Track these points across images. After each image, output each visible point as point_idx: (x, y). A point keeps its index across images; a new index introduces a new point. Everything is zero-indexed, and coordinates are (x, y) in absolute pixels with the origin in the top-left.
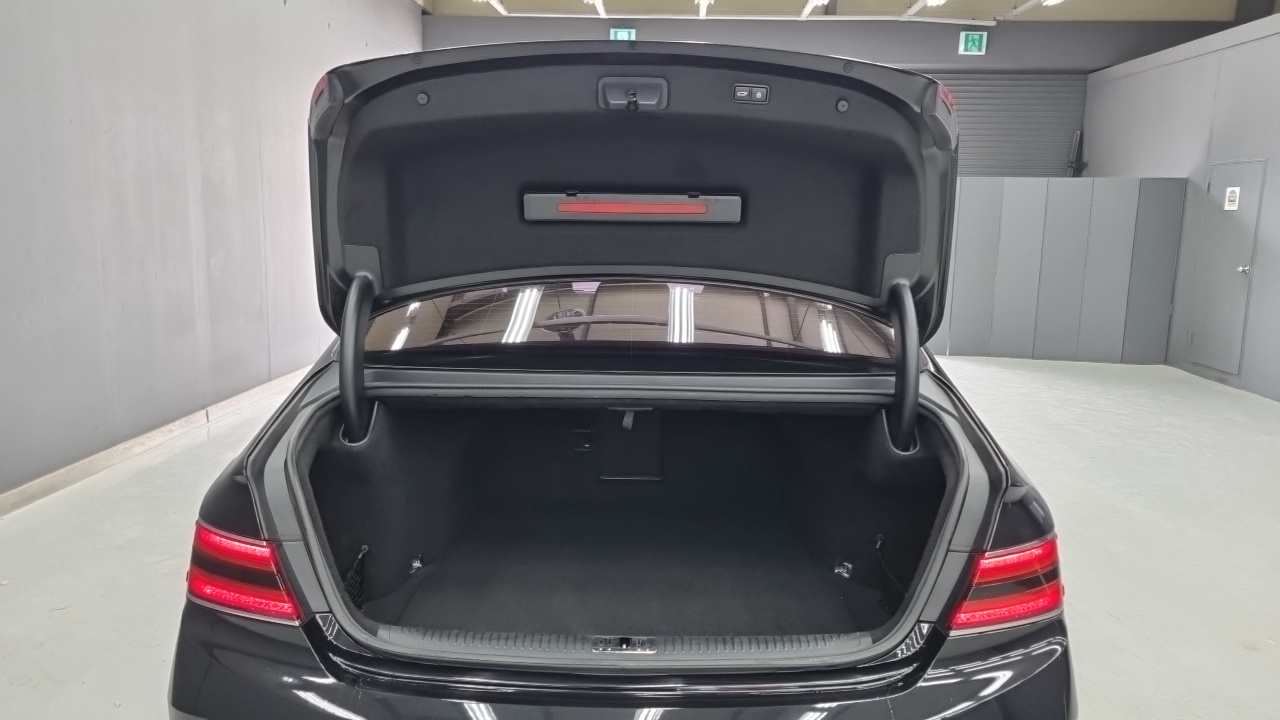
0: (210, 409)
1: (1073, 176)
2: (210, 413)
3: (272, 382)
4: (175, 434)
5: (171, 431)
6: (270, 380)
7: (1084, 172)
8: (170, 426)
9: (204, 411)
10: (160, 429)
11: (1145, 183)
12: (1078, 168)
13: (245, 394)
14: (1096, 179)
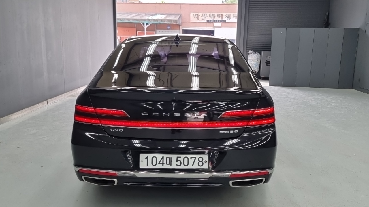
0: (48, 100)
1: (326, 27)
2: (48, 101)
3: (66, 94)
4: (38, 107)
5: (37, 106)
6: (65, 93)
7: (329, 26)
8: (37, 105)
9: (47, 101)
10: (35, 105)
11: (346, 29)
12: (327, 24)
13: (58, 97)
14: (330, 28)
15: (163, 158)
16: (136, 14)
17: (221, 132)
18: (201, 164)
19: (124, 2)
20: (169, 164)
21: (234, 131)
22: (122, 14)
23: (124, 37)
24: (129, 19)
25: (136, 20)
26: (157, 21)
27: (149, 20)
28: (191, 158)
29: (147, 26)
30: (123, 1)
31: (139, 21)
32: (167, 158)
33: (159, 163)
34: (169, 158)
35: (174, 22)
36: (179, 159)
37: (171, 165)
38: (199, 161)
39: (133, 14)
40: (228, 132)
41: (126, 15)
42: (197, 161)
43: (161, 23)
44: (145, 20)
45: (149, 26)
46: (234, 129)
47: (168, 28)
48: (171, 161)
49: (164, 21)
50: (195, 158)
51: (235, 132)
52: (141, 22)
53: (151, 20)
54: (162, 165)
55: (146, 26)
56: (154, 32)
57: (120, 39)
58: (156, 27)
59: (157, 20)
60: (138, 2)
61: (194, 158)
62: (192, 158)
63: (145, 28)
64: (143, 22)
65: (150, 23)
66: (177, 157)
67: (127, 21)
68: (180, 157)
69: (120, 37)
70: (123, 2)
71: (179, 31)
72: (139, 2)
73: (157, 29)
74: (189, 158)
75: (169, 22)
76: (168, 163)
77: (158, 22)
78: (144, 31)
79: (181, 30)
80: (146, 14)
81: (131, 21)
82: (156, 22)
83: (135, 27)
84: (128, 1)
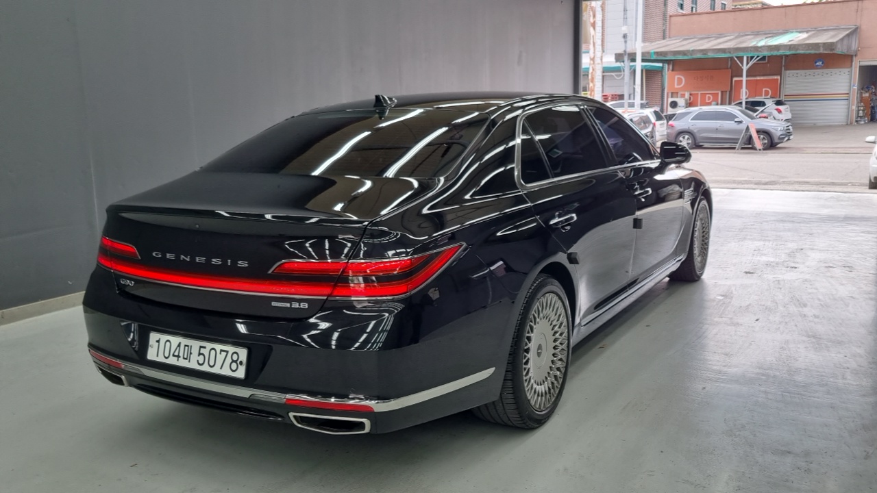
15: (179, 345)
16: (732, 37)
17: (274, 304)
18: (234, 366)
19: (716, 10)
20: (186, 359)
21: (299, 305)
22: (696, 40)
23: (700, 93)
24: (704, 51)
25: (723, 51)
26: (778, 51)
27: (756, 48)
28: (221, 351)
29: (750, 64)
30: (713, 7)
31: (730, 53)
32: (185, 346)
33: (174, 355)
34: (188, 346)
35: (826, 50)
36: (203, 351)
37: (189, 361)
38: (233, 361)
39: (726, 36)
40: (288, 305)
41: (706, 40)
42: (229, 360)
43: (788, 53)
44: (745, 49)
45: (754, 64)
46: (300, 301)
47: (818, 64)
48: (191, 353)
49: (798, 49)
50: (227, 352)
51: (302, 307)
52: (734, 55)
53: (761, 47)
54: (176, 358)
55: (748, 63)
56: (779, 78)
57: (690, 98)
58: (783, 64)
59: (777, 47)
60: (759, 6)
61: (225, 353)
62: (222, 353)
63: (745, 68)
64: (740, 54)
65: (758, 57)
66: (201, 347)
67: (699, 56)
68: (205, 347)
69: (691, 94)
70: (714, 9)
71: (849, 70)
72: (763, 4)
73: (787, 69)
74: (218, 352)
75: (811, 50)
76: (185, 357)
77: (781, 52)
78: (742, 76)
79: (856, 67)
80: (757, 34)
81: (711, 55)
82: (775, 53)
83: (728, 68)
84: (729, 7)
